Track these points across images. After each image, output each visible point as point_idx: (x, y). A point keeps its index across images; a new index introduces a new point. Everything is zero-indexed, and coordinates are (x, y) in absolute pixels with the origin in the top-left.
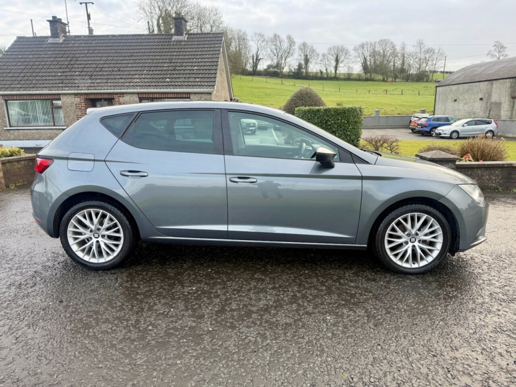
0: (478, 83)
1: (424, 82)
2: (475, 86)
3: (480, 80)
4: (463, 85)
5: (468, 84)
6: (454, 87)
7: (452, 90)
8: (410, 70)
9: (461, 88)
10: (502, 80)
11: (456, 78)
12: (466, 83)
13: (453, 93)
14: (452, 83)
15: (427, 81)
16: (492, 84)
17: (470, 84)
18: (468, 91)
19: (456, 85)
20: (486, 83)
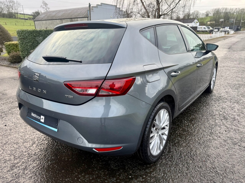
0: (55, 20)
1: (14, 18)
2: (54, 22)
3: (56, 19)
4: (48, 21)
5: (51, 21)
6: (44, 22)
7: (43, 23)
8: (3, 11)
9: (48, 22)
10: (66, 19)
11: (43, 17)
12: (50, 20)
13: (44, 24)
14: (42, 20)
15: (15, 18)
16: (62, 21)
17: (52, 21)
18: (51, 24)
19: (45, 21)
20: (59, 20)
